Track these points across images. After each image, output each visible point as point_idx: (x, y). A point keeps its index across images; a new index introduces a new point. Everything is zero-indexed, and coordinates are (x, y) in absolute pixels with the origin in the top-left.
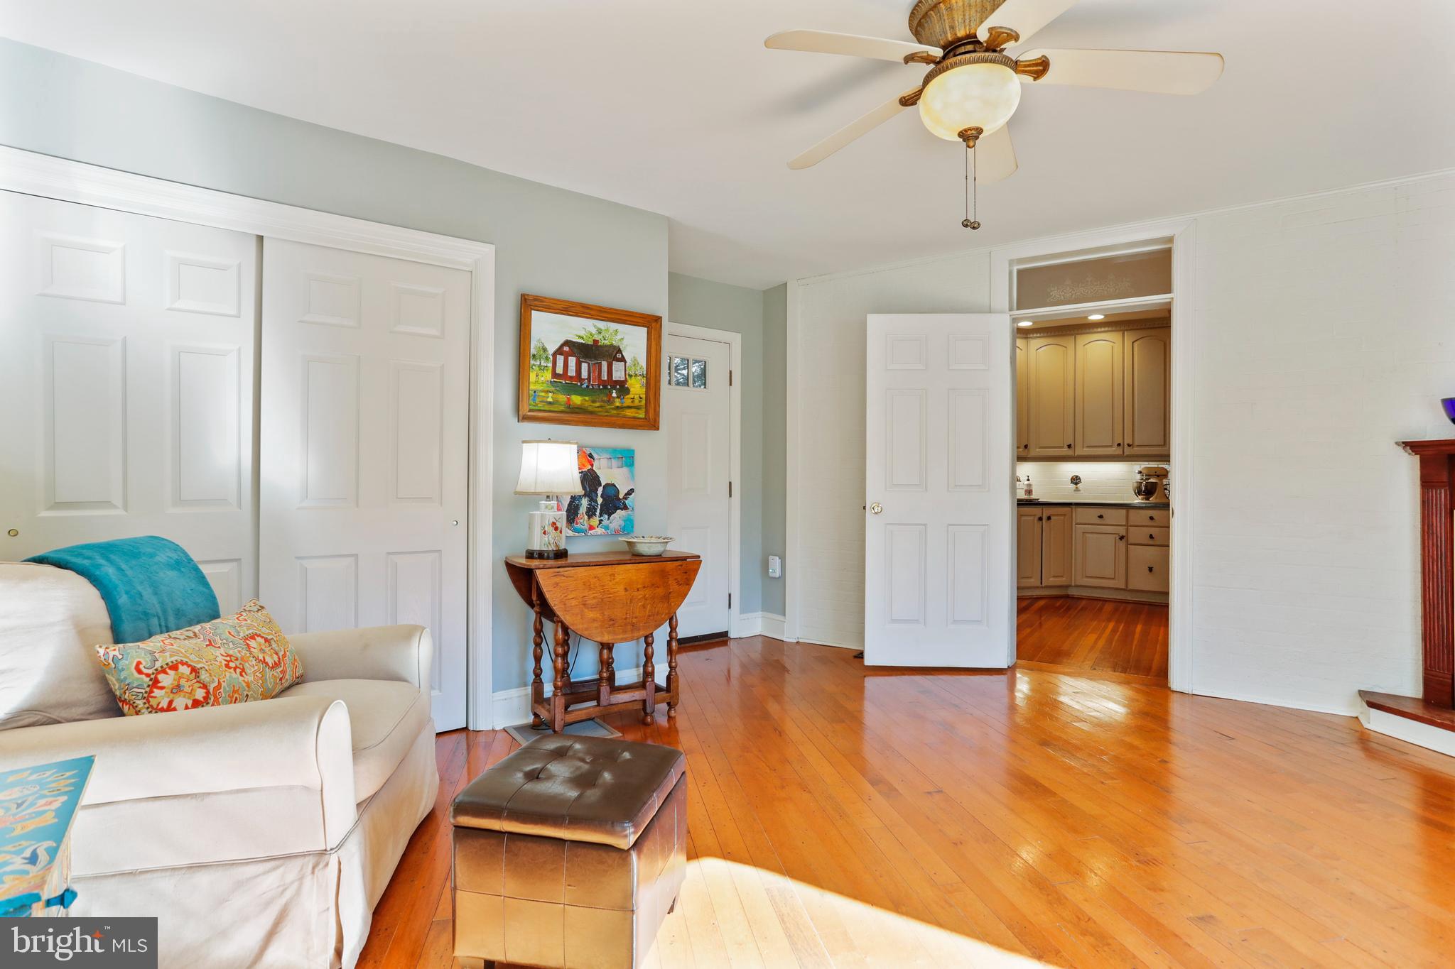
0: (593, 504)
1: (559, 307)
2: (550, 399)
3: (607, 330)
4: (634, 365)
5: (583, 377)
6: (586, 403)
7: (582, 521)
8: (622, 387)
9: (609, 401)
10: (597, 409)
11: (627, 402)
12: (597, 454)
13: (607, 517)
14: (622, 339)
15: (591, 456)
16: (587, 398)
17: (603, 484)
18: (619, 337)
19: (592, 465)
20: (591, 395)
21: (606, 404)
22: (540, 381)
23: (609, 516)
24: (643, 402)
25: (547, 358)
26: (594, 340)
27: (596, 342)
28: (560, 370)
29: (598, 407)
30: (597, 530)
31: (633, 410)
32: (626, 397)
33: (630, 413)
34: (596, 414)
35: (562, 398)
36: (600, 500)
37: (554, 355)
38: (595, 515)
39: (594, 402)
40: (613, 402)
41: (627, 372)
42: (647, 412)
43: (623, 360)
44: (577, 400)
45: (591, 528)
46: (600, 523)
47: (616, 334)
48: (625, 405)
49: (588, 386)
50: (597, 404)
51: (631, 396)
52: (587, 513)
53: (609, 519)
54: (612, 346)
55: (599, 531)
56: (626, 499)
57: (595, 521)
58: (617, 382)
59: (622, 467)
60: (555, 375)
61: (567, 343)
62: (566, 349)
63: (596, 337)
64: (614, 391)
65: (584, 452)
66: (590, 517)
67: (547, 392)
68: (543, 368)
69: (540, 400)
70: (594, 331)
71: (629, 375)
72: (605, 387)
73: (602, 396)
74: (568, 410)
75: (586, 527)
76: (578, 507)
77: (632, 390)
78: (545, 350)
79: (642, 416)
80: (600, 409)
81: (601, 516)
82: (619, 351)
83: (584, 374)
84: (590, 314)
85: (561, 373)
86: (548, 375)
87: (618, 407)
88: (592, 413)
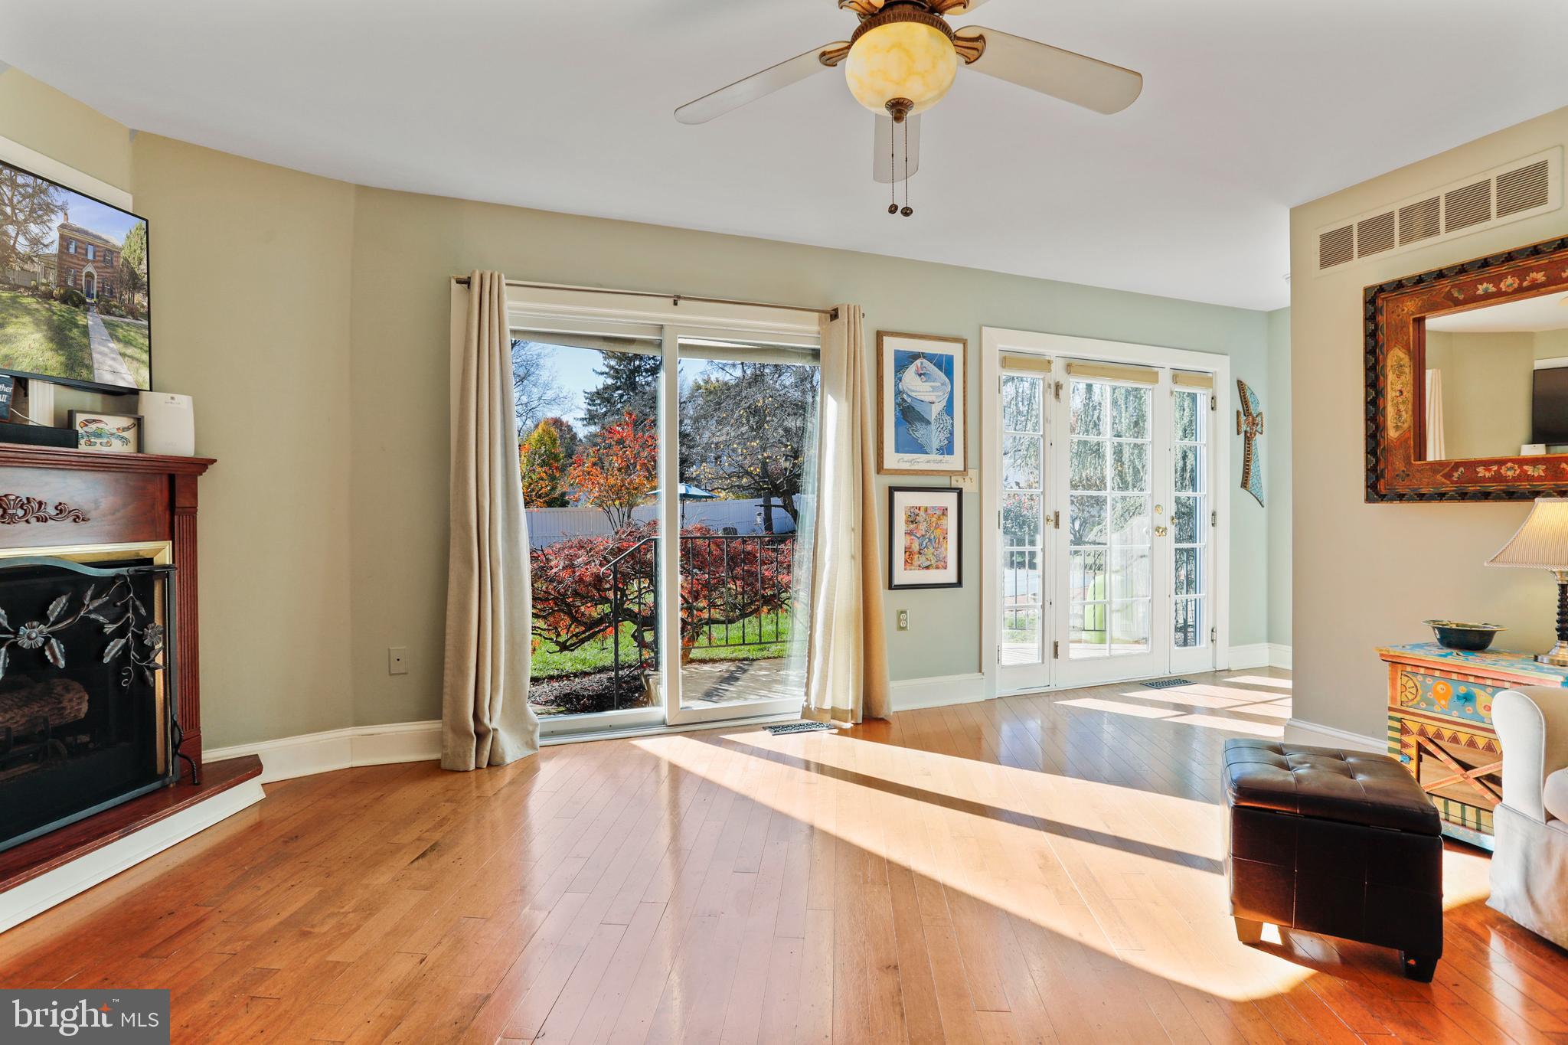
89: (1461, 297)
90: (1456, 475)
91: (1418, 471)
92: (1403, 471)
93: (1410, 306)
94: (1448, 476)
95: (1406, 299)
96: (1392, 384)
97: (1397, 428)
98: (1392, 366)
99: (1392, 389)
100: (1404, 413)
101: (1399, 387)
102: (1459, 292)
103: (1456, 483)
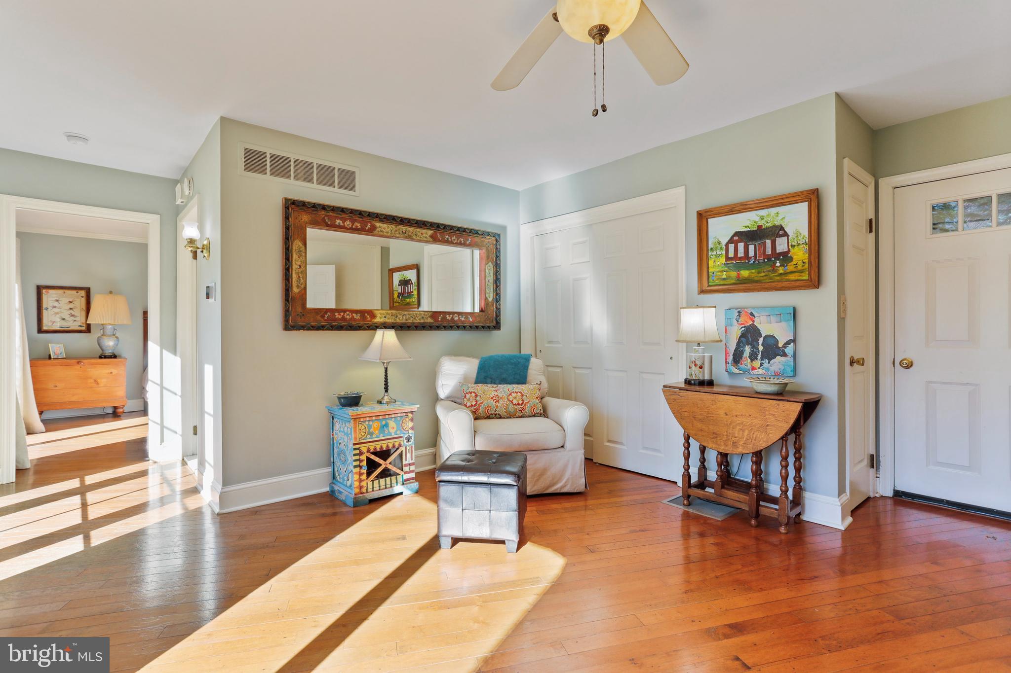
0: (755, 350)
1: (726, 210)
2: (724, 276)
3: (769, 215)
4: (797, 237)
5: (750, 256)
6: (753, 274)
7: (745, 362)
8: (786, 257)
9: (773, 270)
10: (762, 278)
11: (790, 267)
12: (757, 312)
13: (767, 361)
14: (784, 218)
15: (752, 314)
16: (753, 271)
17: (763, 335)
18: (780, 217)
19: (753, 321)
20: (758, 268)
21: (770, 273)
22: (717, 265)
23: (770, 360)
24: (807, 266)
25: (721, 249)
26: (758, 226)
27: (760, 227)
28: (731, 254)
29: (763, 276)
30: (758, 370)
31: (797, 274)
32: (790, 264)
33: (792, 277)
34: (762, 283)
35: (734, 274)
36: (761, 348)
37: (727, 245)
38: (757, 359)
39: (759, 273)
40: (777, 271)
41: (790, 244)
42: (810, 275)
43: (786, 234)
44: (745, 273)
45: (753, 368)
46: (761, 365)
47: (777, 216)
48: (787, 271)
49: (754, 262)
50: (763, 274)
51: (794, 262)
52: (750, 357)
53: (769, 363)
54: (775, 227)
55: (760, 371)
56: (785, 348)
57: (757, 363)
58: (780, 254)
59: (781, 322)
60: (728, 258)
61: (736, 234)
62: (736, 238)
63: (760, 223)
64: (778, 261)
65: (746, 312)
66: (752, 360)
67: (722, 271)
68: (718, 256)
69: (717, 278)
70: (757, 219)
71: (791, 246)
72: (769, 259)
73: (766, 267)
74: (738, 282)
75: (749, 367)
76: (742, 352)
77: (794, 257)
78: (719, 243)
79: (806, 277)
80: (765, 278)
81: (762, 359)
82: (782, 228)
83: (751, 253)
84: (750, 208)
85: (732, 256)
86: (723, 260)
87: (781, 274)
88: (757, 282)
89: (329, 223)
90: (326, 316)
91: (308, 312)
92: (301, 312)
93: (305, 218)
94: (323, 317)
95: (303, 213)
96: (295, 260)
97: (298, 287)
98: (295, 250)
99: (295, 263)
100: (301, 279)
101: (299, 263)
102: (328, 219)
103: (326, 320)
